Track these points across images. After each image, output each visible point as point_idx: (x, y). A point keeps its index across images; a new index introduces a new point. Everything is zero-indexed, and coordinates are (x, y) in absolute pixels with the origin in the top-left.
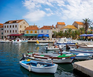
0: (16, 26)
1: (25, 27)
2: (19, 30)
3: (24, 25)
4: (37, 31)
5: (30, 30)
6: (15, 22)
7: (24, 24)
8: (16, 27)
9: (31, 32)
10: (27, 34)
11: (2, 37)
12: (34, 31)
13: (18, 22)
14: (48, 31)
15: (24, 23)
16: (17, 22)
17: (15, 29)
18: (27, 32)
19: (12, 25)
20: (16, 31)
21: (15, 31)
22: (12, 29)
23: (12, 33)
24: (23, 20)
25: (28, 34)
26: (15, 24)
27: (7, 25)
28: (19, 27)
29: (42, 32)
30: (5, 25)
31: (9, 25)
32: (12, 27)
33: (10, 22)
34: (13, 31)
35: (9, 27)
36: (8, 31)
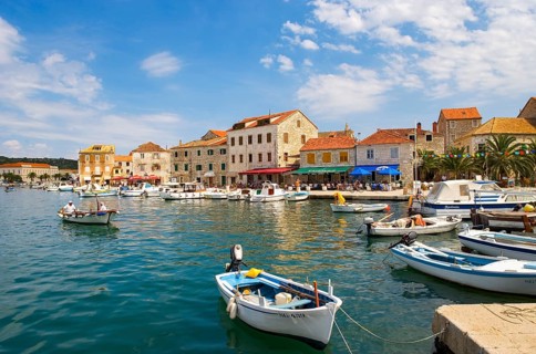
0: (269, 136)
1: (303, 137)
2: (280, 153)
3: (300, 132)
4: (350, 154)
6: (264, 122)
7: (299, 129)
8: (269, 140)
9: (327, 158)
10: (308, 165)
11: (224, 178)
12: (337, 152)
13: (276, 123)
14: (396, 150)
15: (299, 122)
16: (272, 120)
17: (264, 148)
18: (311, 159)
19: (255, 132)
20: (269, 154)
21: (265, 157)
22: (256, 148)
23: (256, 163)
24: (294, 112)
25: (312, 166)
26: (264, 130)
27: (237, 134)
28: (280, 141)
29: (370, 155)
30: (231, 135)
31: (244, 133)
32: (255, 140)
33: (247, 125)
34: (260, 155)
35: (245, 141)
36: (241, 156)
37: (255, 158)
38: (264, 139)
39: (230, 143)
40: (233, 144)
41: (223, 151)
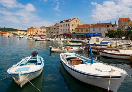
2: (71, 29)
3: (77, 24)
4: (88, 29)
5: (80, 28)
6: (67, 21)
7: (77, 23)
9: (82, 31)
10: (77, 33)
11: (58, 35)
12: (85, 29)
14: (101, 29)
15: (77, 21)
16: (69, 20)
18: (78, 31)
19: (65, 23)
20: (68, 29)
21: (67, 30)
23: (65, 32)
24: (76, 18)
25: (78, 33)
26: (67, 23)
27: (61, 24)
28: (71, 26)
29: (94, 30)
31: (63, 24)
32: (65, 25)
33: (64, 21)
34: (66, 29)
35: (63, 26)
36: (62, 30)
37: (65, 30)
38: (67, 25)
39: (59, 26)
40: (60, 27)
41: (58, 28)
